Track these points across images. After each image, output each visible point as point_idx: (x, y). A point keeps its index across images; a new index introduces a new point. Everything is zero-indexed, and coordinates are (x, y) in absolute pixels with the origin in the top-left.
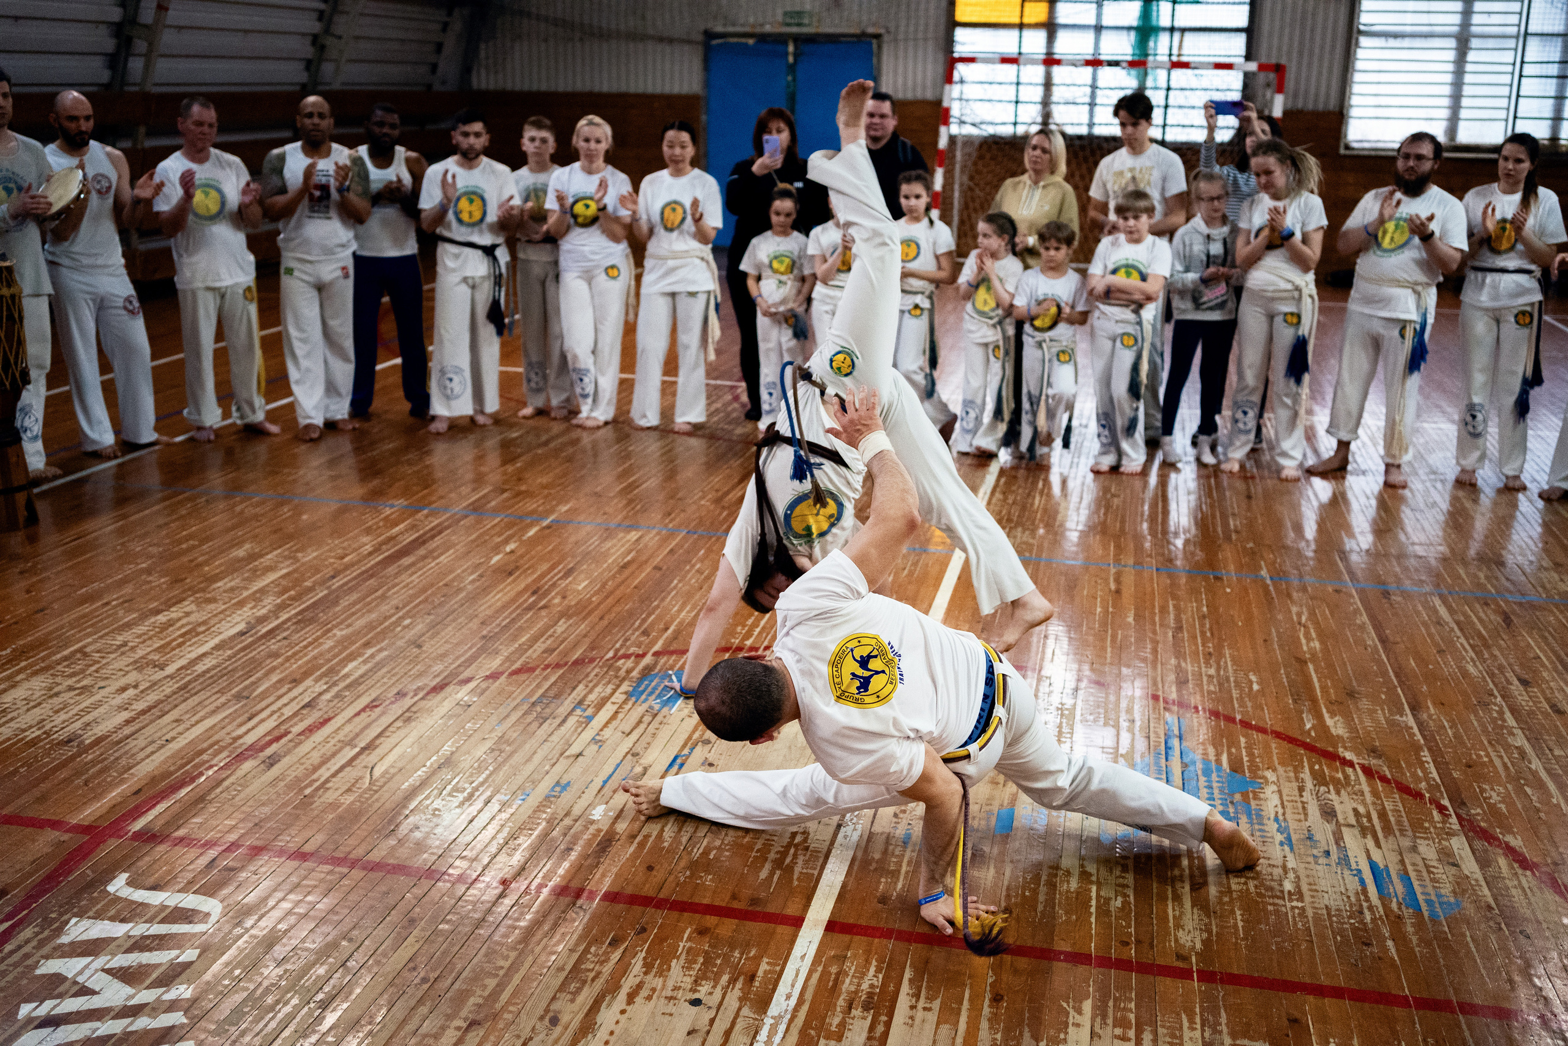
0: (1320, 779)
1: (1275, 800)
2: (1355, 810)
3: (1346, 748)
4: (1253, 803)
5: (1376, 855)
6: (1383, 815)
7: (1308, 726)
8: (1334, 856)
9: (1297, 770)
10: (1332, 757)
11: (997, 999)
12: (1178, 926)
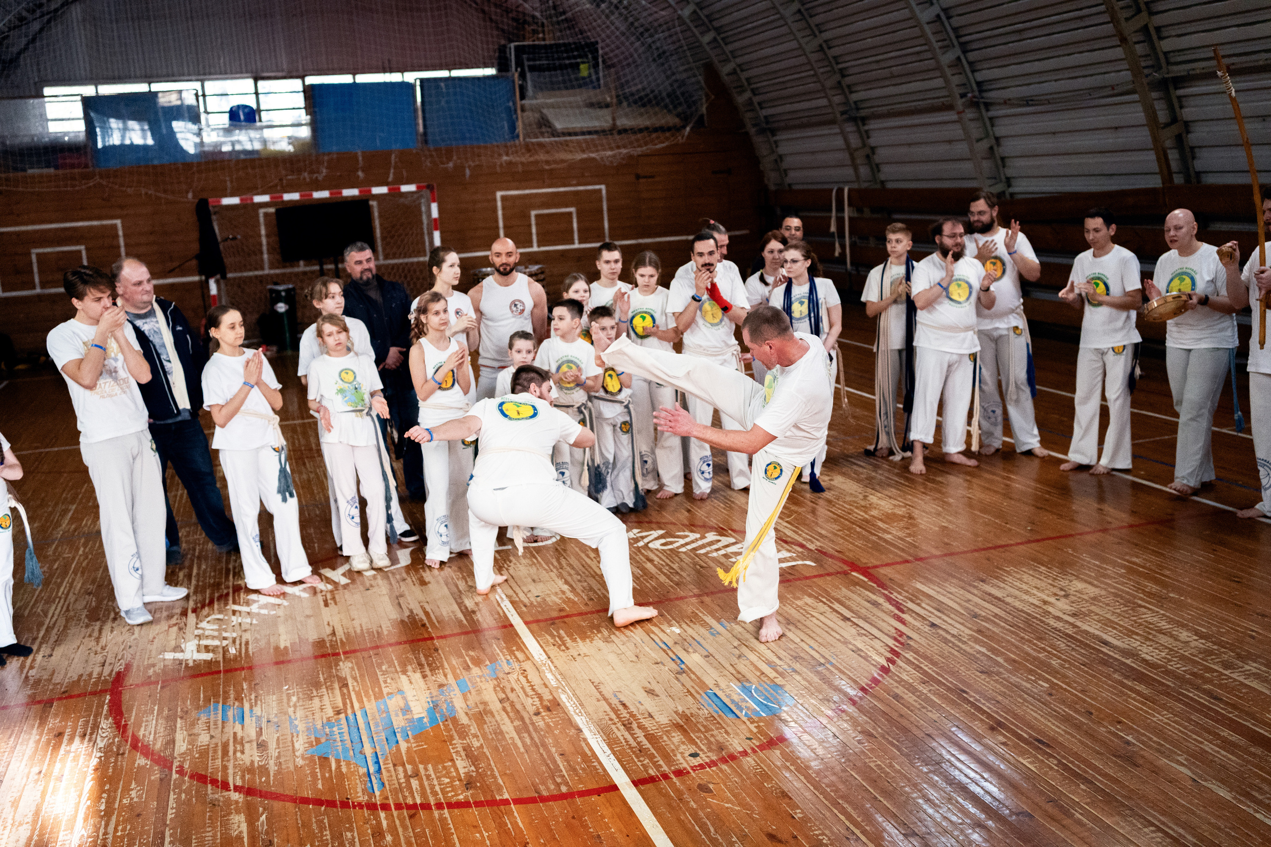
0: (264, 770)
1: (297, 745)
2: (243, 752)
3: (237, 802)
4: (313, 739)
5: (238, 728)
6: (225, 752)
7: (264, 816)
8: (264, 720)
9: (278, 772)
10: (249, 791)
11: (424, 625)
12: (352, 669)
